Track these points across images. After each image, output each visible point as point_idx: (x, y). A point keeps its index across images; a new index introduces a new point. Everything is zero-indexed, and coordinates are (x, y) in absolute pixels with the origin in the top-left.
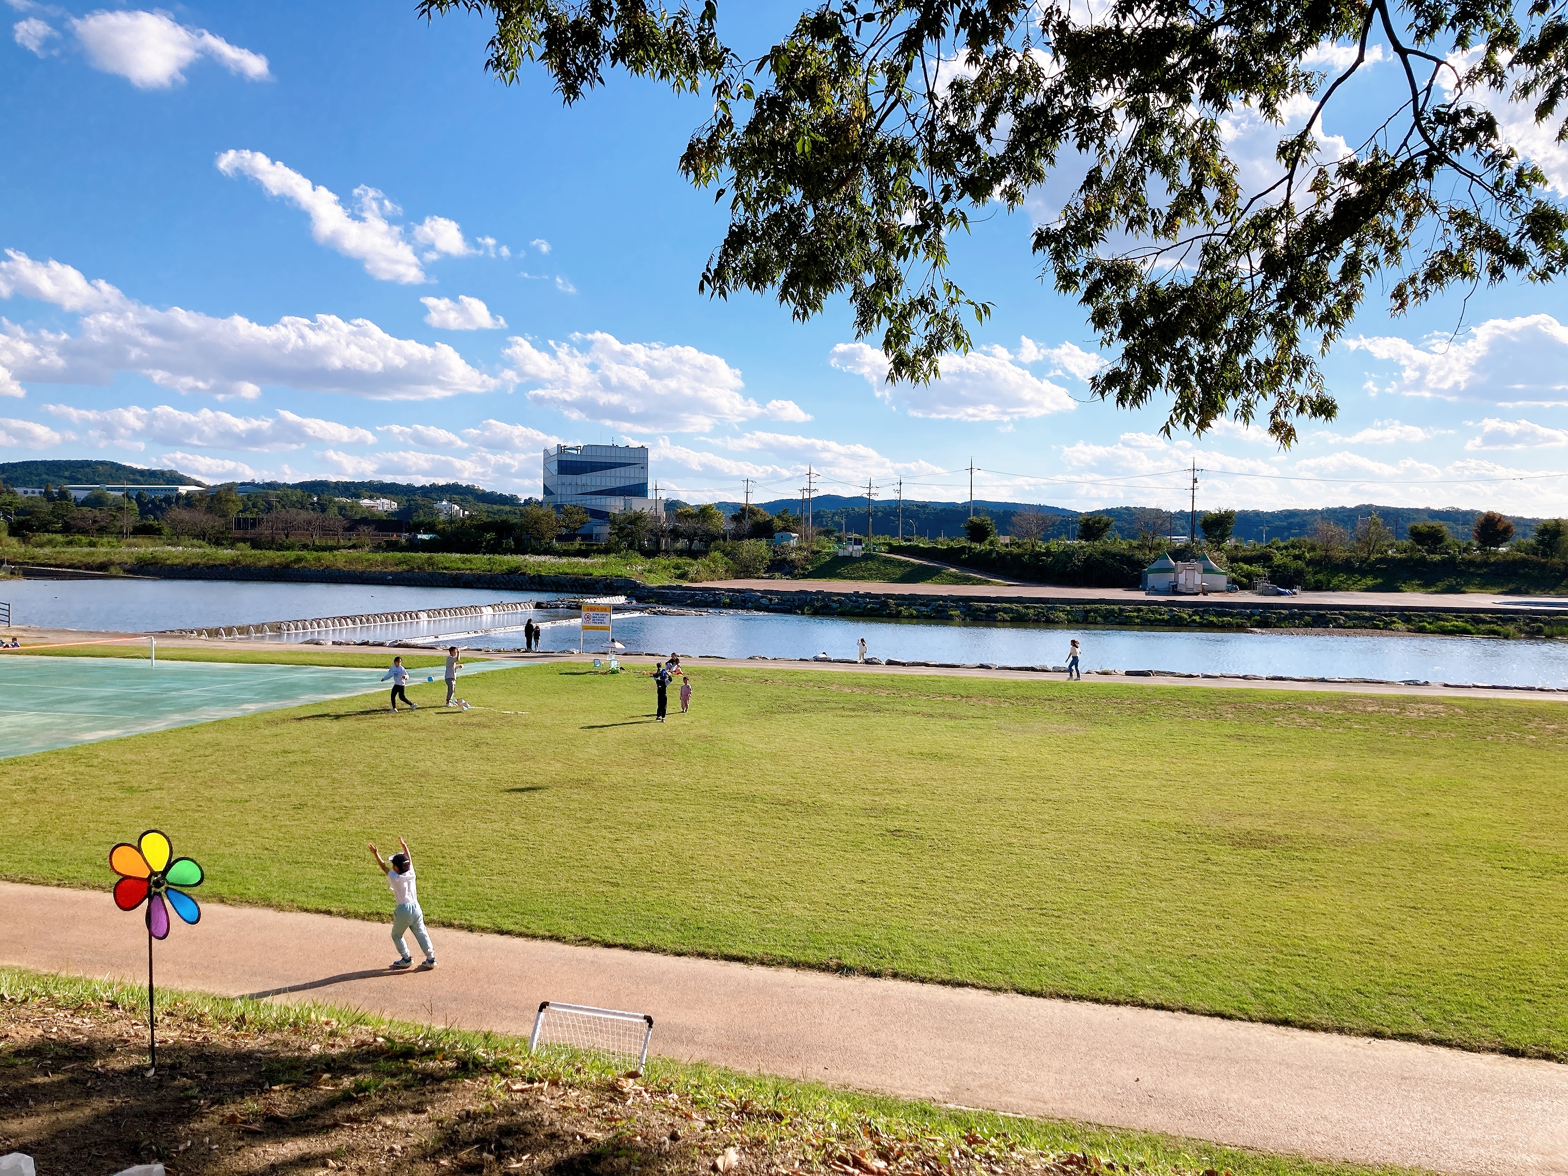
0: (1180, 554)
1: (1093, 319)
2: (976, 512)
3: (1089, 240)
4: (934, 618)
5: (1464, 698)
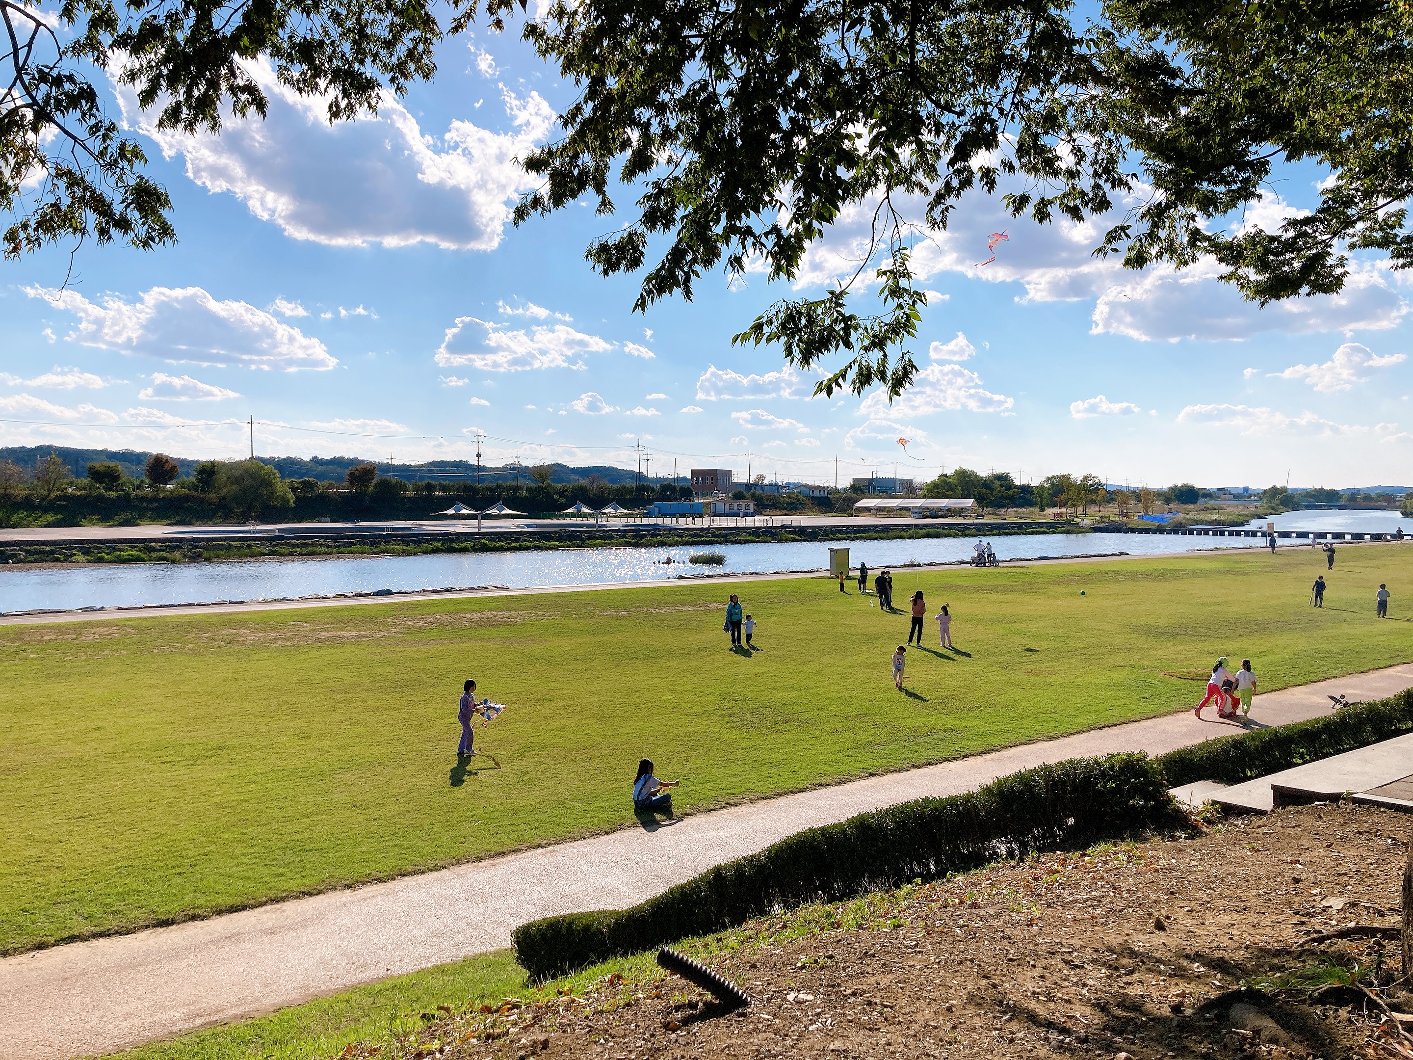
5: (135, 619)
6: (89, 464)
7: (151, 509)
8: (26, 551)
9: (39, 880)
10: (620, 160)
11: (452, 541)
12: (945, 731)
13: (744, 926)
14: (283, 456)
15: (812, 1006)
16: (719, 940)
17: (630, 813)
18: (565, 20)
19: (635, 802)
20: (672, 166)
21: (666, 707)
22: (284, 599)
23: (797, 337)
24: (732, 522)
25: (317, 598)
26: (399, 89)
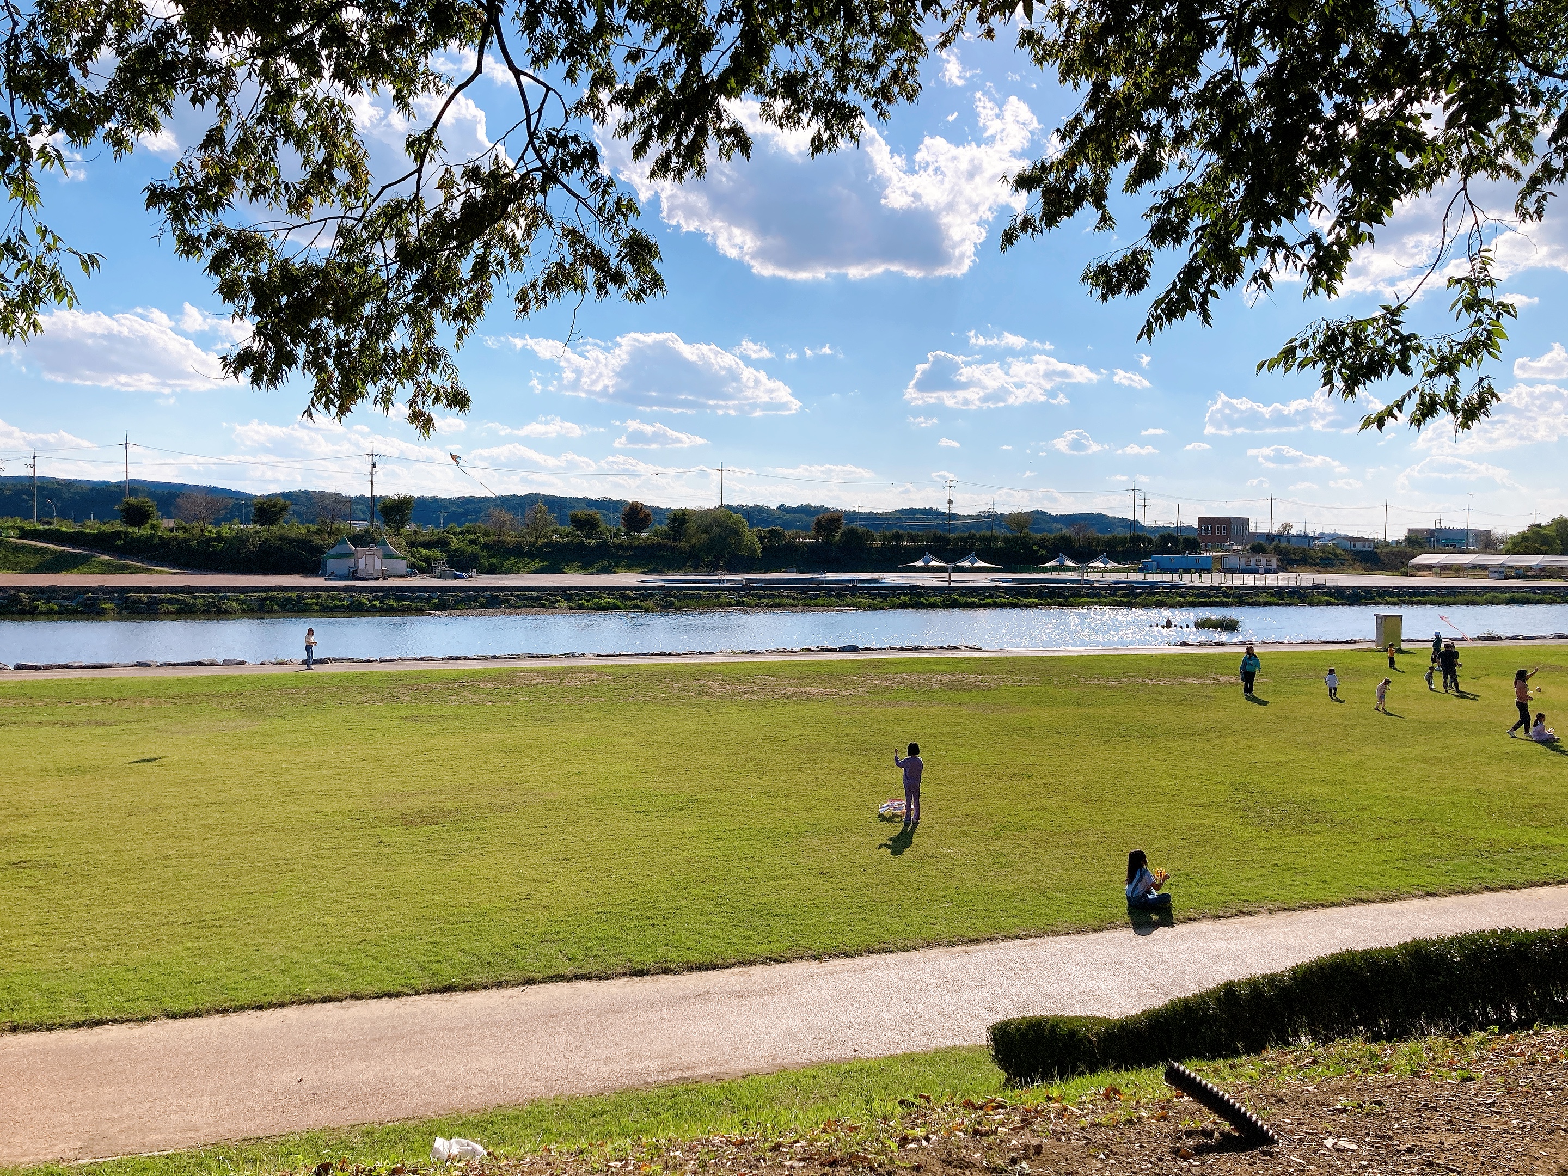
0: (361, 540)
1: (221, 290)
2: (134, 492)
3: (215, 205)
4: (81, 612)
5: (612, 666)
6: (571, 513)
7: (627, 557)
8: (517, 597)
9: (528, 917)
10: (1123, 171)
11: (920, 595)
12: (1533, 848)
13: (1264, 1054)
14: (751, 504)
15: (1356, 1156)
16: (1232, 1067)
17: (1122, 910)
18: (1065, 21)
19: (1129, 899)
20: (1185, 172)
21: (1165, 794)
22: (751, 652)
23: (1339, 362)
24: (1249, 580)
25: (783, 651)
26: (882, 114)
